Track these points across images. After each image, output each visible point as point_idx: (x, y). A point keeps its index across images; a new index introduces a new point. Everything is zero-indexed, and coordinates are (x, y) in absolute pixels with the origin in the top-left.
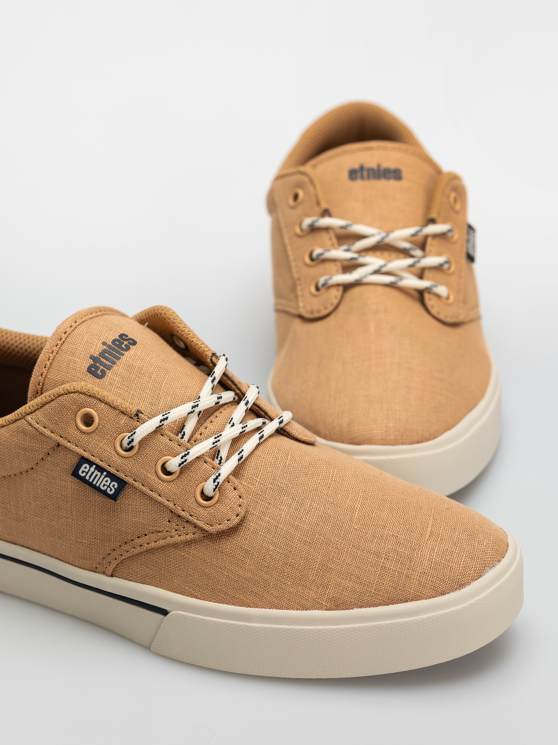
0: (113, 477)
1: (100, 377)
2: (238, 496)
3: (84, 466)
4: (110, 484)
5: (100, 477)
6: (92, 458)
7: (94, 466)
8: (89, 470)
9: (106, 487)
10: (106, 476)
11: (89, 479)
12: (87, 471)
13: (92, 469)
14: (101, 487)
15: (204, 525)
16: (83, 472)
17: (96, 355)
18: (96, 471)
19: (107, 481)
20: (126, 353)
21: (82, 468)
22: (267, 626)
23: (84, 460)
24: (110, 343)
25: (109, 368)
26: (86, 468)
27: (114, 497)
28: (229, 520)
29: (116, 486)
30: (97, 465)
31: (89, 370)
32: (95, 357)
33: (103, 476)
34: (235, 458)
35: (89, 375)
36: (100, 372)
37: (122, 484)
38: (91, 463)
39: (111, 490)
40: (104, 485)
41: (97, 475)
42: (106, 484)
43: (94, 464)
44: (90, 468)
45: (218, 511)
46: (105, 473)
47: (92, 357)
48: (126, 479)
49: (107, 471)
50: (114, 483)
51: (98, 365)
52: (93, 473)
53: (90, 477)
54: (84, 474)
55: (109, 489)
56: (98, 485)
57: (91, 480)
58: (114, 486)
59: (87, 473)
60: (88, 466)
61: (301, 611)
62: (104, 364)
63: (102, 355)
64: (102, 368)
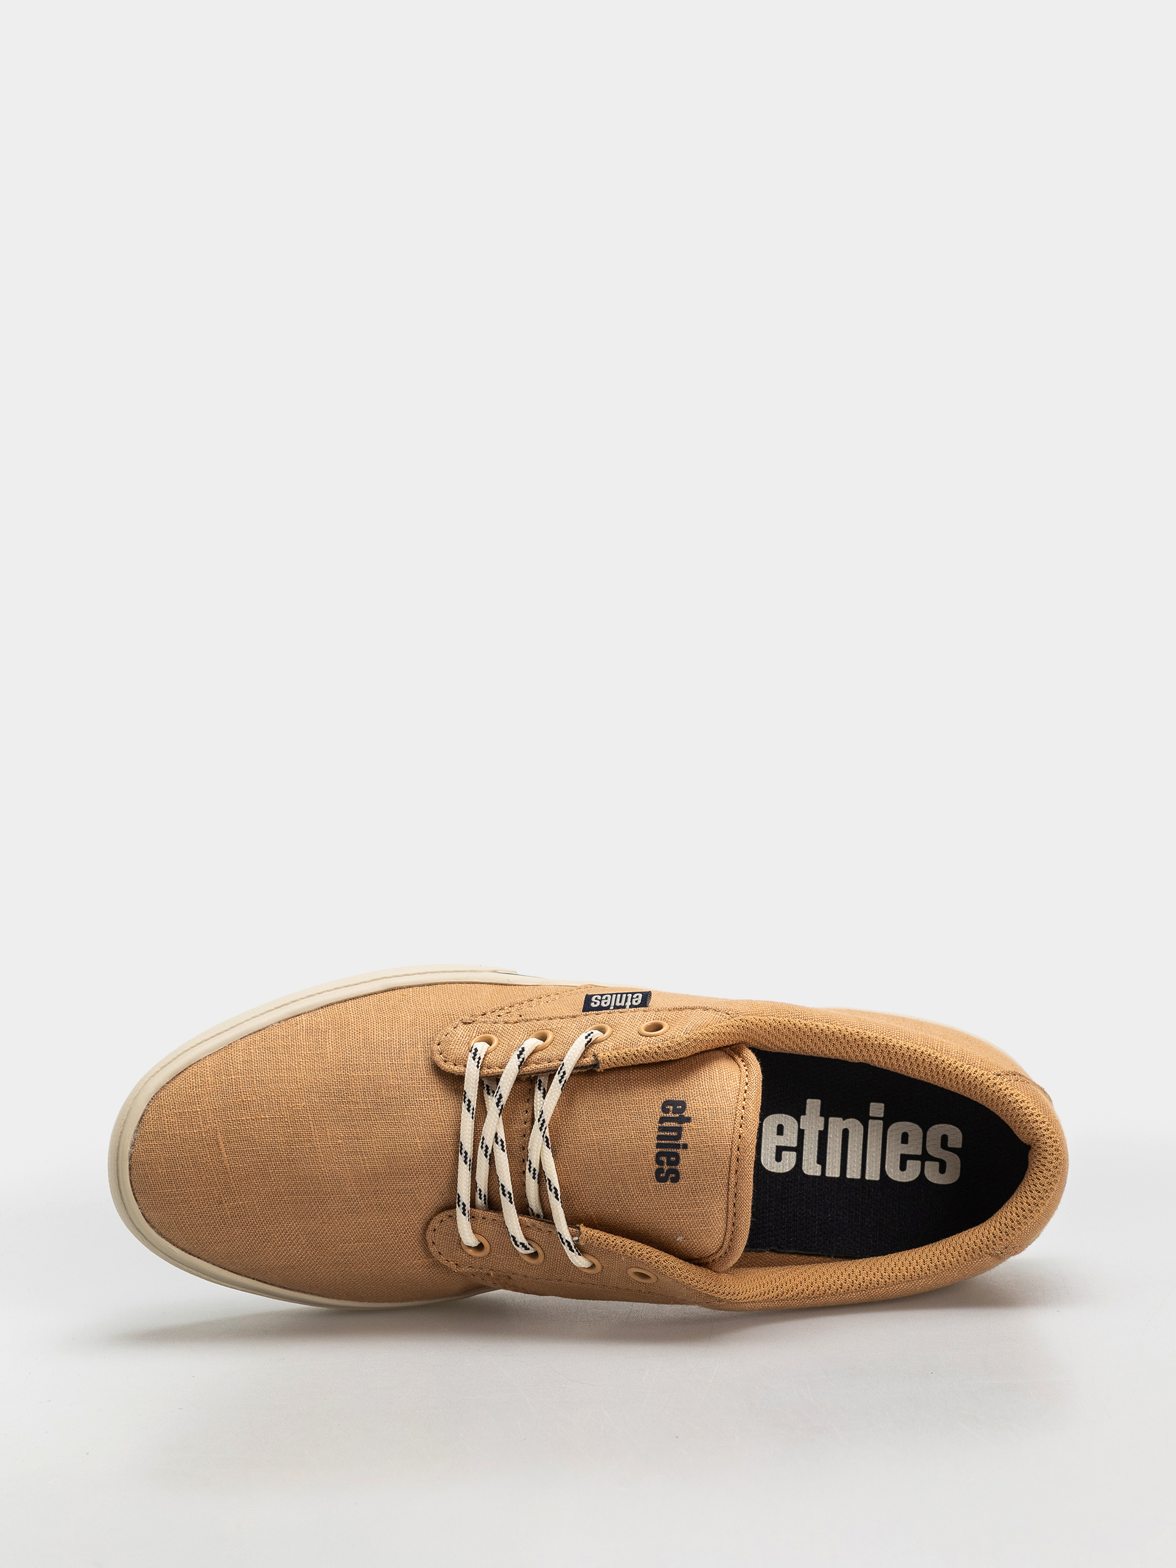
17: (685, 1126)
25: (662, 1120)
31: (684, 1103)
32: (685, 1122)
36: (669, 1109)
51: (677, 1115)
62: (670, 1121)
63: (679, 1130)
64: (670, 1115)
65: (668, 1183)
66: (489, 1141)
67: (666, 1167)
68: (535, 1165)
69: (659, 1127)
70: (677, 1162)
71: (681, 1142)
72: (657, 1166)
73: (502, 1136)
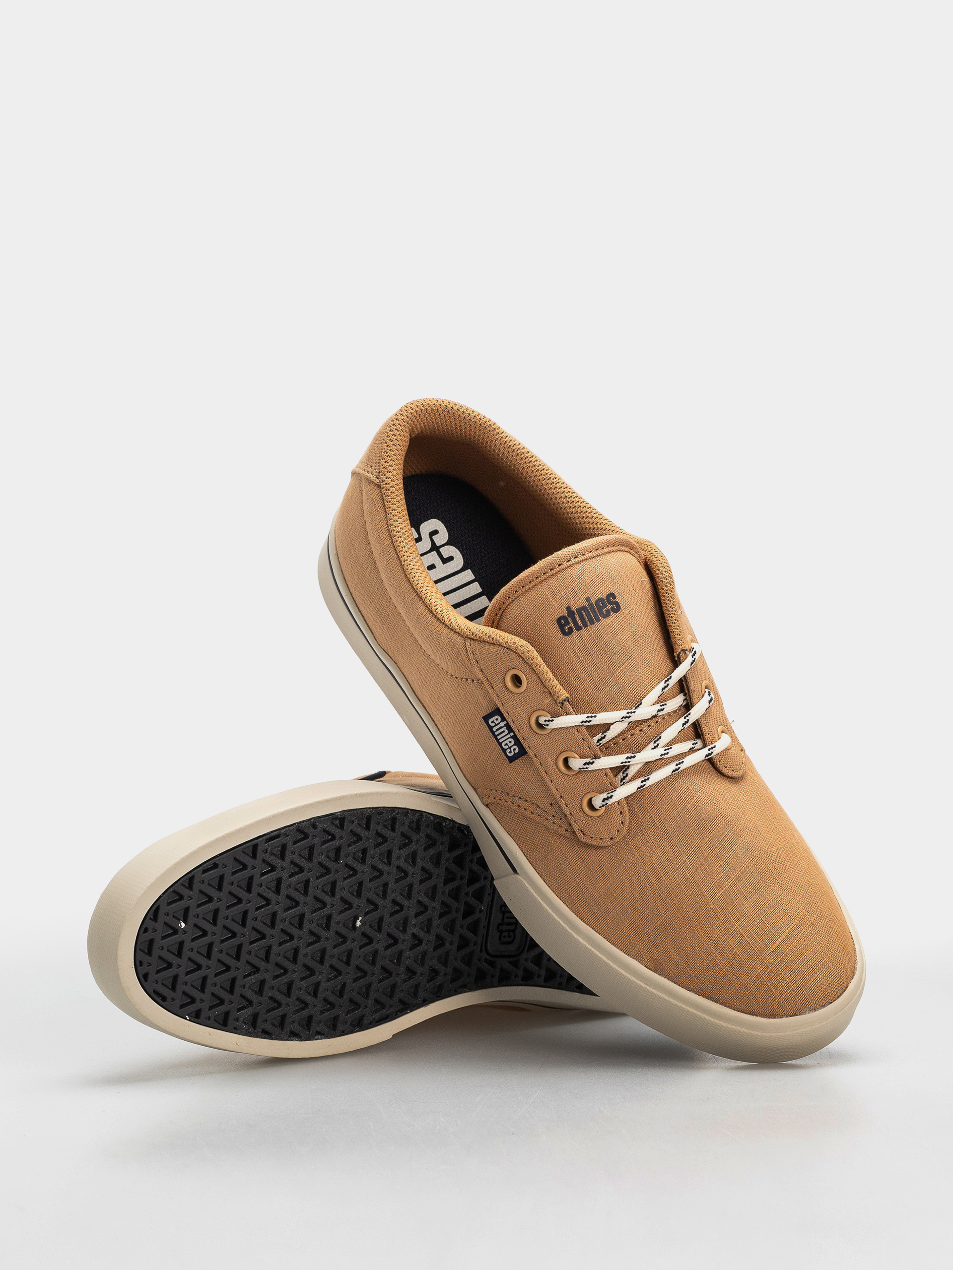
0: (518, 742)
1: (565, 633)
2: (620, 822)
3: (496, 717)
4: (512, 746)
5: (506, 735)
6: (506, 715)
7: (505, 722)
8: (499, 723)
9: (507, 747)
10: (511, 737)
11: (496, 731)
12: (497, 723)
13: (502, 724)
14: (503, 745)
15: (577, 830)
16: (493, 722)
17: (574, 609)
18: (505, 728)
19: (510, 742)
20: (603, 620)
21: (493, 719)
22: (589, 947)
23: (497, 712)
24: (593, 602)
25: (579, 628)
26: (497, 719)
27: (511, 759)
28: (601, 839)
29: (516, 751)
30: (508, 723)
31: (559, 621)
32: (571, 610)
33: (509, 736)
34: (637, 783)
35: (556, 625)
36: (568, 628)
37: (523, 752)
38: (503, 719)
39: (510, 752)
40: (506, 744)
41: (504, 731)
42: (508, 744)
43: (505, 720)
44: (500, 722)
45: (596, 826)
46: (512, 734)
47: (568, 608)
48: (527, 749)
49: (514, 733)
50: (515, 747)
51: (570, 620)
52: (501, 728)
53: (497, 730)
54: (493, 724)
55: (509, 750)
56: (501, 741)
57: (496, 733)
58: (514, 749)
59: (496, 725)
60: (500, 719)
61: (623, 953)
62: (576, 622)
63: (579, 610)
64: (572, 625)
65: (617, 600)
66: (660, 751)
67: (609, 607)
68: (658, 707)
69: (585, 627)
70: (601, 600)
71: (586, 604)
72: (611, 614)
73: (652, 745)
